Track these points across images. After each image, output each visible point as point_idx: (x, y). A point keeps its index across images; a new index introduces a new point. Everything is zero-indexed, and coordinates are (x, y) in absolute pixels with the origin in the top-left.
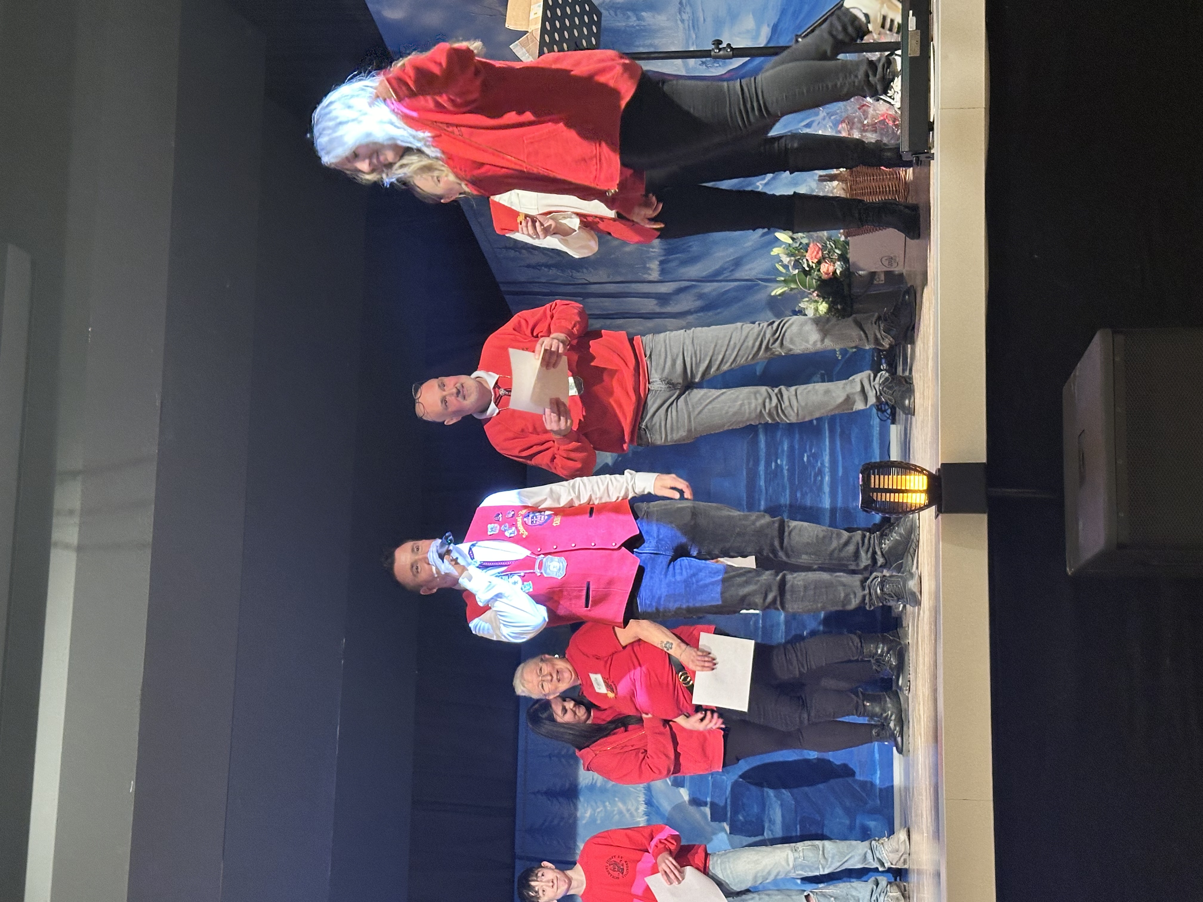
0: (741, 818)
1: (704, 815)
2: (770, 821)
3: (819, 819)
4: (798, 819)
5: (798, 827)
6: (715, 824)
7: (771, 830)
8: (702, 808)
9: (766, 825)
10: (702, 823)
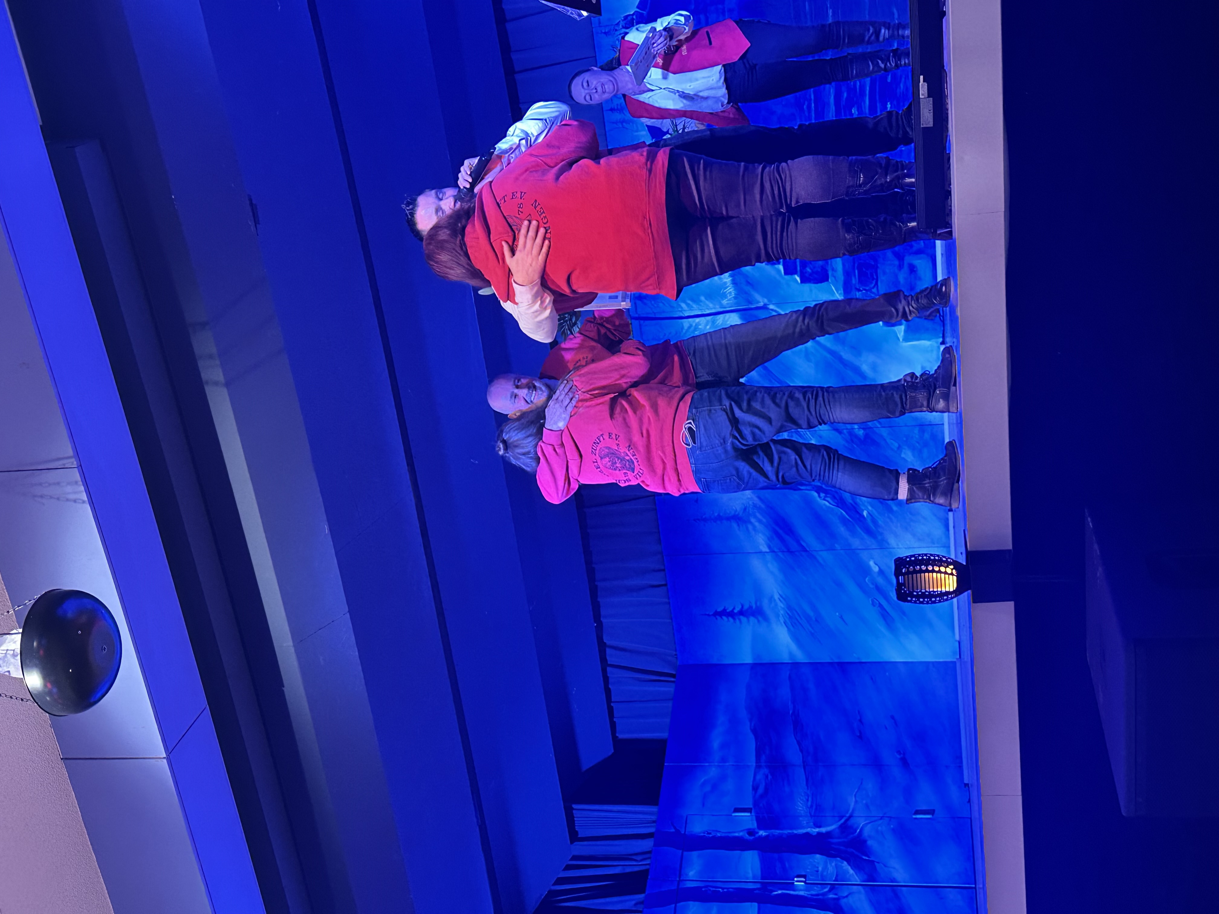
0: (808, 270)
1: (779, 271)
2: (833, 270)
3: (873, 263)
4: (856, 265)
5: (856, 271)
6: (787, 277)
7: (835, 277)
8: (776, 266)
9: (830, 273)
10: (778, 277)
